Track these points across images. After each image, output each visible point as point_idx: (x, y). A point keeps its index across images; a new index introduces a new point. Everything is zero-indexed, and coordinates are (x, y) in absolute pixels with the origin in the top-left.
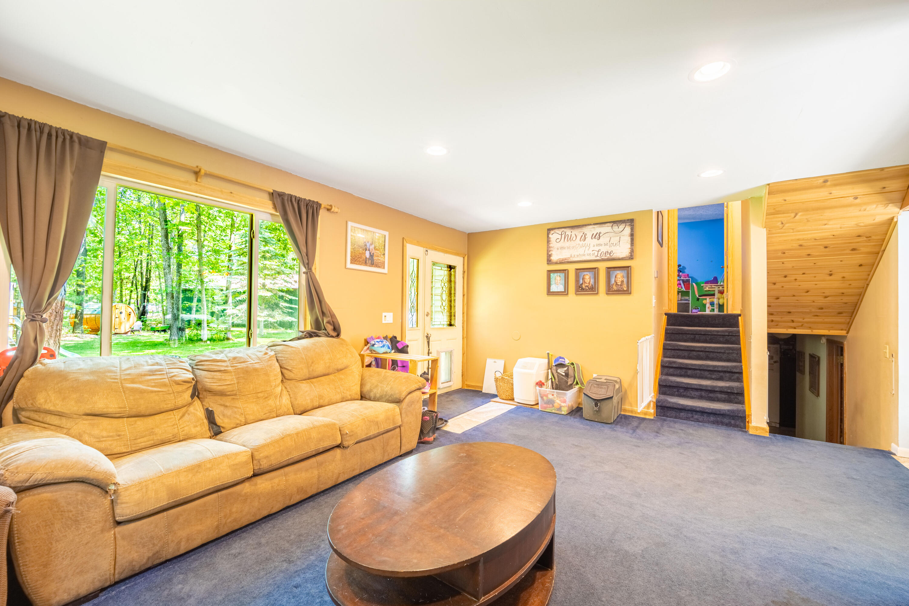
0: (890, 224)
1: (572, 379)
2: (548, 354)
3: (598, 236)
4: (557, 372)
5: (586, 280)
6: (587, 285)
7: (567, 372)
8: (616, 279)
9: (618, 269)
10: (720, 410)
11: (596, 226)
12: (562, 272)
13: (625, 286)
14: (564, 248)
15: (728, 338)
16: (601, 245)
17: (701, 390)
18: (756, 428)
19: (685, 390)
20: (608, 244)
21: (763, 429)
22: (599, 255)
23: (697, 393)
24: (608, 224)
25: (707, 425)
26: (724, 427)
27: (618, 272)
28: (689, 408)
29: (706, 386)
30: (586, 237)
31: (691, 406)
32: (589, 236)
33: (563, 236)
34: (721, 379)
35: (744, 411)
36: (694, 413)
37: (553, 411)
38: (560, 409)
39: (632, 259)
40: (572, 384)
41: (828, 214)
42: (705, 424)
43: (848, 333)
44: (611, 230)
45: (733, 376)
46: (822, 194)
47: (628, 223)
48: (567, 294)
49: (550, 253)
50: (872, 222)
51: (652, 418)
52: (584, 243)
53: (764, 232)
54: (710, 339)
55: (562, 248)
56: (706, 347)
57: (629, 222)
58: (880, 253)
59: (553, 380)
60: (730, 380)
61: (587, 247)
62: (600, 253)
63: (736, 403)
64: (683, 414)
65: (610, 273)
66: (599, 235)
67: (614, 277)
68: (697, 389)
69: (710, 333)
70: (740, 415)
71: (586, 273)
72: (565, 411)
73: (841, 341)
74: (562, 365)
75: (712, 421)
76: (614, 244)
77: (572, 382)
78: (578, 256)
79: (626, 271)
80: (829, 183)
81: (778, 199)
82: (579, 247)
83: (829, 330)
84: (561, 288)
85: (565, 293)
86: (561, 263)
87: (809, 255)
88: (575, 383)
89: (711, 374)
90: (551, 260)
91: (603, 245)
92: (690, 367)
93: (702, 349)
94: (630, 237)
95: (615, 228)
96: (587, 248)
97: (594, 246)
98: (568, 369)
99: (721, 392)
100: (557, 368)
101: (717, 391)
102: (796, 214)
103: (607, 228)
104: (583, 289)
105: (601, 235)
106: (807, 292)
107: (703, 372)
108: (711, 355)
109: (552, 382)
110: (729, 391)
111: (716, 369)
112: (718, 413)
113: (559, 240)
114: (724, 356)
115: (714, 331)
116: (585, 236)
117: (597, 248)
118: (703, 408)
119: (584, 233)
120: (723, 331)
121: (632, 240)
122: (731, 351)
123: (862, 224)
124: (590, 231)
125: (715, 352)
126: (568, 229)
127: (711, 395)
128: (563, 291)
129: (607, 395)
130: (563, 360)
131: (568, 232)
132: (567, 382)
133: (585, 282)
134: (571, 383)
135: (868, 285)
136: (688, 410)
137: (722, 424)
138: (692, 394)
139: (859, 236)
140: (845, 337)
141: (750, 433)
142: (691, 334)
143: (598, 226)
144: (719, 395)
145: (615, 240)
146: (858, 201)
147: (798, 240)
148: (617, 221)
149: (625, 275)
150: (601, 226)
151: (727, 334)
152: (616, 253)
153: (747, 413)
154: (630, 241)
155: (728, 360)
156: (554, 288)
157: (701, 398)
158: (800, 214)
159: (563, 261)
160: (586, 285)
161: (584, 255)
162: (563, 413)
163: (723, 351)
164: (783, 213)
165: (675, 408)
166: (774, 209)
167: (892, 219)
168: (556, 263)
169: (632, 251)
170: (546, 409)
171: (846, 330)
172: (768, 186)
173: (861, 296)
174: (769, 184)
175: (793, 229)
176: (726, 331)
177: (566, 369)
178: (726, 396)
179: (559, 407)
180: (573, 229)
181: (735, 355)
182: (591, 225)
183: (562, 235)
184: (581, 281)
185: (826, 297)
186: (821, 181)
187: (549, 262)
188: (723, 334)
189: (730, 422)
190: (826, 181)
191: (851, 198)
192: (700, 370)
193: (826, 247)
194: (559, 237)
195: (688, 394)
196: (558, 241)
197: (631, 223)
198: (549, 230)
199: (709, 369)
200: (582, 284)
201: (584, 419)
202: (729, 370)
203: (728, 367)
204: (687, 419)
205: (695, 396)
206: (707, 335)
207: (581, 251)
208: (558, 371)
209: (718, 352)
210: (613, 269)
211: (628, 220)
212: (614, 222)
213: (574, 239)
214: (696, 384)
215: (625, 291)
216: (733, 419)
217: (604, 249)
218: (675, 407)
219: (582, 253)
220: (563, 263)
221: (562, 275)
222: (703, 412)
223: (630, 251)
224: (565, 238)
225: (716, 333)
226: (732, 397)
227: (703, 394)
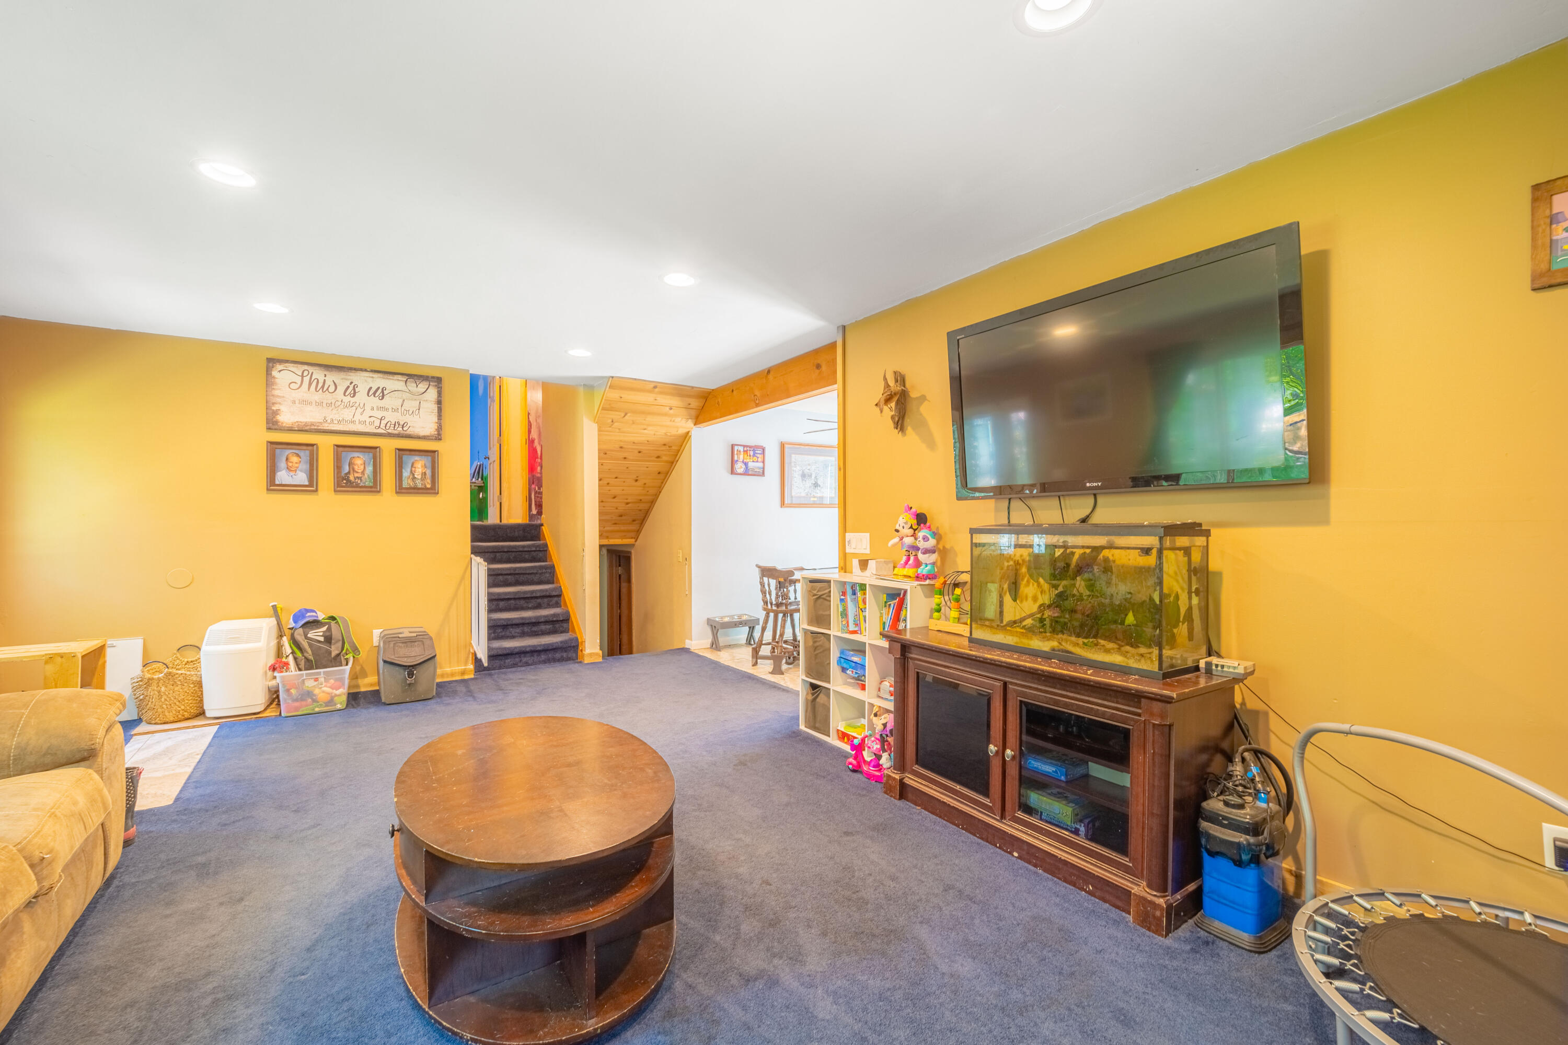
0: (686, 437)
1: (340, 644)
2: (274, 607)
3: (381, 393)
4: (306, 637)
5: (356, 467)
6: (359, 475)
7: (328, 634)
8: (413, 469)
9: (417, 453)
10: (552, 644)
11: (376, 375)
12: (305, 448)
13: (429, 481)
14: (310, 403)
15: (534, 554)
16: (387, 410)
17: (523, 624)
18: (591, 655)
19: (503, 629)
20: (399, 410)
21: (597, 654)
22: (383, 425)
23: (518, 630)
24: (399, 377)
25: (539, 666)
26: (557, 664)
27: (417, 458)
28: (517, 650)
29: (530, 618)
30: (357, 390)
31: (520, 647)
32: (362, 389)
33: (307, 379)
34: (538, 607)
35: (577, 639)
36: (523, 655)
37: (317, 710)
38: (331, 702)
39: (440, 439)
40: (340, 653)
41: (650, 419)
42: (537, 666)
43: (636, 541)
44: (404, 388)
45: (551, 601)
46: (648, 398)
47: (432, 381)
48: (316, 490)
49: (274, 408)
50: (676, 433)
51: (472, 676)
52: (353, 400)
53: (595, 427)
54: (514, 557)
55: (304, 402)
56: (515, 569)
57: (435, 382)
58: (675, 463)
59: (299, 654)
60: (549, 606)
61: (359, 408)
62: (384, 422)
63: (562, 632)
64: (509, 660)
65: (402, 458)
66: (383, 392)
67: (410, 466)
68: (517, 625)
69: (515, 550)
70: (572, 645)
71: (356, 454)
72: (341, 702)
73: (629, 550)
74: (315, 623)
75: (543, 661)
76: (411, 412)
77: (340, 649)
78: (339, 422)
79: (430, 458)
80: (657, 390)
81: (614, 395)
82: (342, 406)
83: (622, 539)
84: (301, 478)
85: (312, 486)
86: (302, 429)
87: (625, 458)
88: (344, 651)
89: (528, 603)
90: (277, 422)
91: (390, 410)
92: (503, 597)
93: (512, 572)
94: (436, 406)
95: (412, 386)
96: (359, 410)
97: (373, 409)
98: (329, 629)
99: (546, 622)
100: (307, 630)
101: (541, 622)
102: (626, 414)
103: (396, 382)
104: (349, 483)
105: (385, 392)
106: (614, 498)
107: (518, 602)
108: (522, 578)
109: (295, 659)
110: (555, 619)
111: (534, 595)
112: (550, 648)
113: (297, 386)
114: (536, 578)
115: (519, 546)
116: (354, 389)
117: (379, 414)
118: (534, 646)
119: (351, 383)
120: (529, 546)
121: (440, 410)
122: (544, 571)
123: (669, 434)
124: (364, 381)
125: (526, 574)
126: (317, 368)
127: (535, 629)
128: (307, 483)
129: (427, 654)
130: (314, 614)
131: (319, 374)
132: (330, 653)
133: (354, 470)
134: (337, 652)
135: (660, 492)
136: (517, 653)
137: (555, 660)
138: (513, 632)
139: (665, 445)
140: (633, 545)
141: (586, 662)
142: (491, 552)
143: (379, 375)
144: (543, 627)
145: (411, 405)
146: (671, 412)
147: (621, 441)
148: (416, 375)
149: (429, 465)
150: (386, 376)
151: (534, 549)
152: (413, 427)
153: (580, 641)
154: (436, 411)
155: (540, 583)
156: (283, 477)
157: (523, 635)
158: (629, 415)
159: (308, 428)
160: (356, 475)
161: (353, 422)
162: (339, 706)
163: (535, 571)
164: (617, 411)
165: (500, 655)
166: (610, 404)
167: (688, 433)
168: (290, 430)
169: (440, 428)
170: (298, 711)
171: (634, 538)
172: (611, 379)
173: (653, 502)
174: (613, 377)
175: (619, 429)
176: (533, 545)
177: (325, 629)
178: (551, 626)
179: (329, 698)
180: (328, 370)
181: (547, 575)
182: (366, 370)
183: (302, 376)
184: (346, 469)
185: (627, 504)
186: (652, 385)
187: (272, 424)
188: (529, 550)
189: (562, 656)
190: (655, 387)
191: (668, 409)
192: (515, 599)
193: (640, 452)
194: (298, 380)
195: (508, 633)
196: (293, 386)
197: (438, 384)
198: (272, 362)
199: (526, 596)
200: (349, 473)
201: (385, 704)
202: (548, 594)
203: (546, 590)
204: (515, 665)
205: (516, 634)
206: (510, 552)
207: (347, 414)
208: (309, 635)
209: (529, 574)
210: (408, 453)
211: (433, 377)
212: (410, 376)
213: (332, 389)
214: (517, 618)
215: (428, 489)
216: (566, 652)
217: (391, 417)
218: (500, 653)
219: (350, 418)
220: (306, 431)
221: (305, 454)
222: (534, 651)
223: (436, 428)
224: (310, 384)
225: (521, 549)
226: (557, 626)
227: (526, 629)
